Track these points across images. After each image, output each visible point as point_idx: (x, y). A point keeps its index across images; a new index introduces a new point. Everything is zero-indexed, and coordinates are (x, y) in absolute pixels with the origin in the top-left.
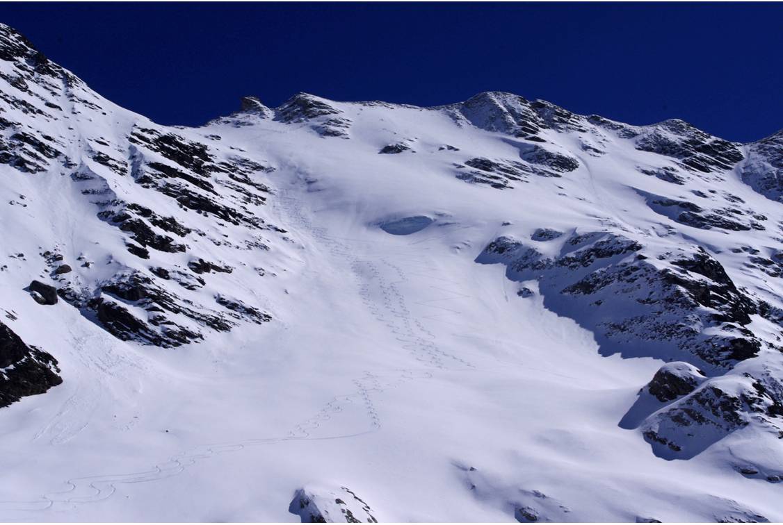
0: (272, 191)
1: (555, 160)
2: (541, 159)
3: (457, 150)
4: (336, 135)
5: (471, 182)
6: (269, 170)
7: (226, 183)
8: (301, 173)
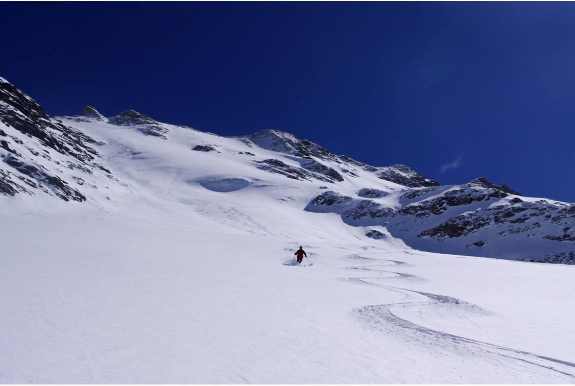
0: (101, 155)
1: (329, 172)
2: (318, 169)
3: (253, 155)
4: (157, 136)
5: (271, 172)
6: (100, 144)
7: (59, 136)
8: (127, 148)
